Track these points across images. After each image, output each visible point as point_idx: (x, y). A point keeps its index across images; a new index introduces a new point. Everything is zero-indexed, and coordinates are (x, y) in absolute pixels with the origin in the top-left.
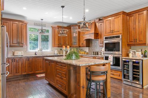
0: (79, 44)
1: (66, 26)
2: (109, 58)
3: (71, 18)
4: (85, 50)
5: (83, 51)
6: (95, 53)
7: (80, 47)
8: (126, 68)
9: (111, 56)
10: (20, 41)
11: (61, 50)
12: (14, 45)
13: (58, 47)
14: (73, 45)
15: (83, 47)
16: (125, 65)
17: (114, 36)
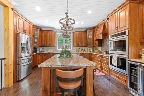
0: (93, 44)
1: (84, 30)
2: (113, 58)
3: (82, 23)
4: (99, 49)
5: (97, 49)
6: (106, 52)
7: (94, 46)
8: (134, 74)
9: (116, 56)
10: (50, 43)
11: (79, 49)
12: (47, 45)
13: (76, 47)
14: (88, 45)
15: (96, 46)
16: (133, 70)
17: (119, 33)
